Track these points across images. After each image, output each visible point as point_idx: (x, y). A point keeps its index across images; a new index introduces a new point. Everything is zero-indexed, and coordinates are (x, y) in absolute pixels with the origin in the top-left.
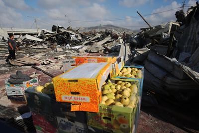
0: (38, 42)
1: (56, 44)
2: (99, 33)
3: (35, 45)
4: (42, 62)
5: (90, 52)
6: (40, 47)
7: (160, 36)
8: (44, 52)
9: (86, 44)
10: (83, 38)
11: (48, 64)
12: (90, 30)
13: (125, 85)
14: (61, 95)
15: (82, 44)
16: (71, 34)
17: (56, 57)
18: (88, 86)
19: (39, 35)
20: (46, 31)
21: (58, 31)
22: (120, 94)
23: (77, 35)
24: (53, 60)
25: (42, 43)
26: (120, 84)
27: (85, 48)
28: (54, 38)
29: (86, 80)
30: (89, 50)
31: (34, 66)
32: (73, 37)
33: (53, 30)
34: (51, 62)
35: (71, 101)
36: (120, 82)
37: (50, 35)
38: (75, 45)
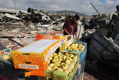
0: (16, 20)
1: (31, 22)
2: (64, 16)
3: (13, 22)
4: (18, 35)
5: (56, 30)
6: (18, 23)
7: (105, 21)
8: (20, 28)
9: (54, 24)
10: (51, 19)
11: (22, 37)
12: (57, 13)
13: (69, 56)
14: (18, 64)
15: (50, 24)
16: (43, 15)
17: (29, 32)
18: (37, 58)
19: (17, 14)
20: (23, 11)
21: (33, 13)
22: (64, 62)
23: (47, 16)
24: (26, 34)
25: (19, 21)
26: (66, 55)
27: (52, 27)
28: (29, 17)
29: (35, 54)
30: (55, 28)
31: (10, 38)
32: (44, 18)
33: (28, 12)
34: (25, 36)
35: (25, 68)
36: (67, 54)
37: (26, 15)
38: (45, 24)
